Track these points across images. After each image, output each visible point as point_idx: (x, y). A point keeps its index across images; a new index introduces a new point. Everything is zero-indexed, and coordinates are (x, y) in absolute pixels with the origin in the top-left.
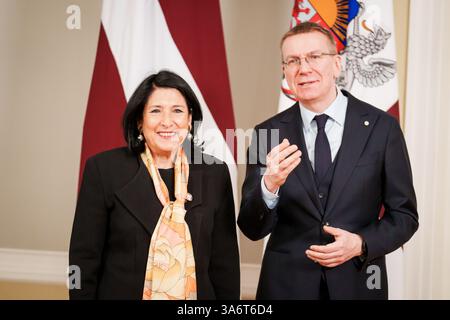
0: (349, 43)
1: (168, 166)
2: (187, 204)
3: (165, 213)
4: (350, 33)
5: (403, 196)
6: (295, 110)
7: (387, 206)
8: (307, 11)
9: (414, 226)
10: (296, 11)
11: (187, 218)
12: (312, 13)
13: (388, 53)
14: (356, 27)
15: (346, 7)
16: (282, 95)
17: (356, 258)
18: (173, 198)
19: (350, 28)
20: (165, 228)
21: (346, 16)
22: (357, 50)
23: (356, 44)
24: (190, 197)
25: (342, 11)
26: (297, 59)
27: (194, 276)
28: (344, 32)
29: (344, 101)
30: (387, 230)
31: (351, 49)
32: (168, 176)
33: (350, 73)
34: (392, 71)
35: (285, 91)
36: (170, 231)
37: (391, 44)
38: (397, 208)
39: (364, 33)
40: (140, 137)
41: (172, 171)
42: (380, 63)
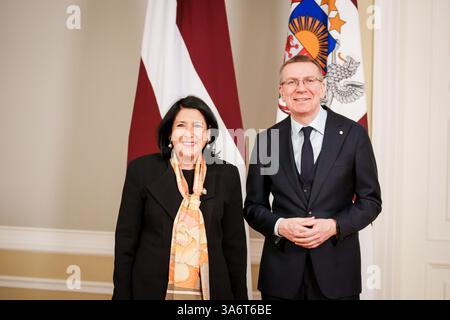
0: (329, 70)
1: (190, 168)
2: (202, 197)
3: (185, 203)
4: (329, 62)
5: (370, 187)
6: (287, 122)
7: (358, 195)
8: (297, 46)
9: (378, 210)
10: (288, 47)
11: (201, 207)
12: (301, 48)
13: (358, 77)
14: (334, 59)
15: (326, 43)
16: (279, 111)
17: (333, 237)
18: (191, 192)
19: (329, 59)
20: (184, 214)
21: (326, 50)
22: (335, 75)
23: (334, 71)
24: (205, 192)
25: (323, 46)
26: (295, 81)
27: (206, 250)
28: (325, 62)
29: (324, 114)
30: (356, 213)
31: (330, 74)
32: (189, 176)
33: (330, 92)
34: (362, 90)
35: (281, 107)
36: (188, 217)
37: (360, 71)
38: (364, 195)
39: (340, 62)
40: (170, 146)
41: (193, 172)
42: (352, 85)
